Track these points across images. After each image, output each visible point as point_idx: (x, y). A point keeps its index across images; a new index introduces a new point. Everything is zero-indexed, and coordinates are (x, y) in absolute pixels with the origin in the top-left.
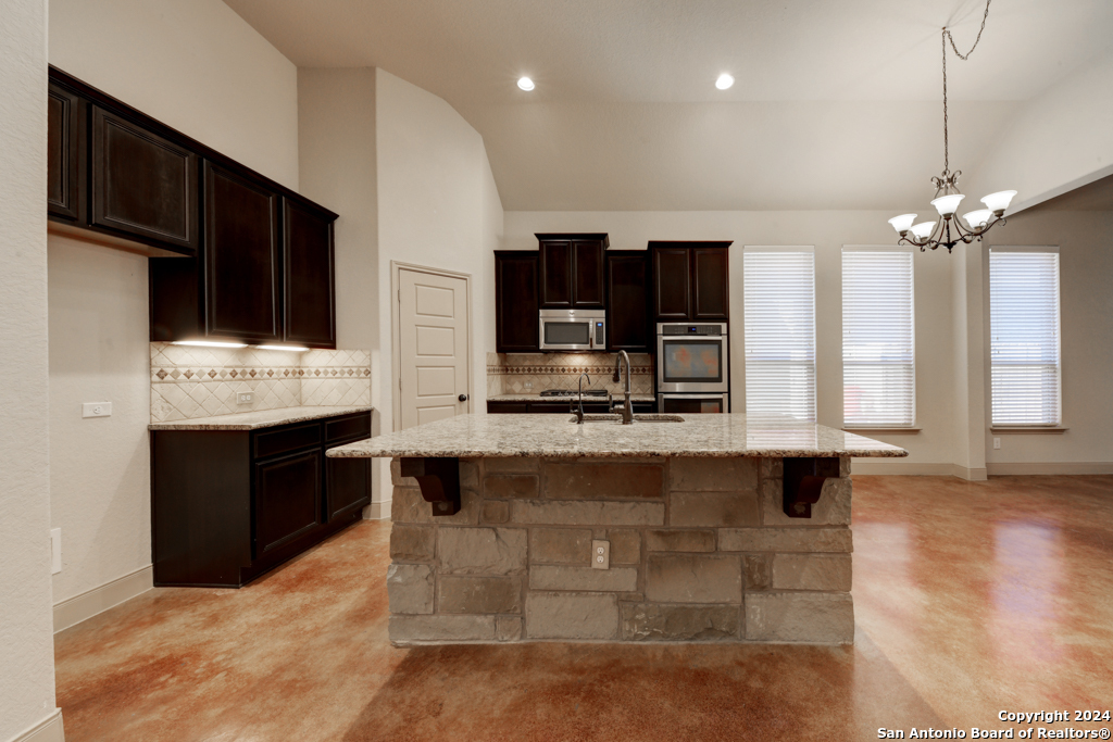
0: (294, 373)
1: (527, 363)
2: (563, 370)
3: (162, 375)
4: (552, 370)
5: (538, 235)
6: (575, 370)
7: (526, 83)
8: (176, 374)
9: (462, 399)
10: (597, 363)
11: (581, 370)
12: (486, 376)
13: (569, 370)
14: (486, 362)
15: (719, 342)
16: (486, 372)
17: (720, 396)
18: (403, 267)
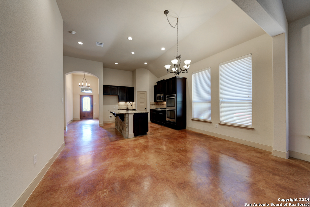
1: (160, 103)
3: (119, 105)
5: (157, 82)
6: (164, 104)
9: (145, 108)
14: (150, 103)
15: (174, 98)
16: (150, 105)
17: (174, 110)
18: (138, 92)
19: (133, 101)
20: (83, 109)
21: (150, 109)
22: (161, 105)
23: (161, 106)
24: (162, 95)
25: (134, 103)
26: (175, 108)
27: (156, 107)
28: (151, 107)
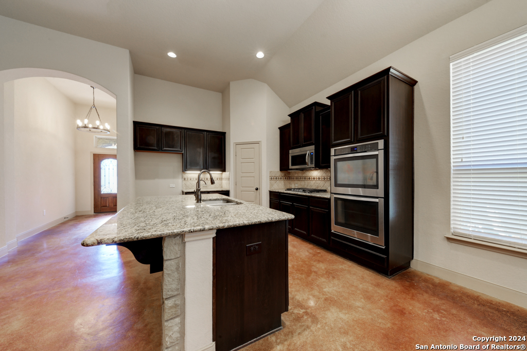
0: (220, 179)
1: (296, 175)
2: (309, 178)
3: (185, 179)
4: (305, 178)
5: (289, 115)
6: (314, 178)
7: (260, 55)
8: (188, 179)
9: (257, 189)
10: (324, 175)
11: (316, 178)
12: (269, 181)
13: (312, 178)
14: (269, 175)
15: (376, 156)
16: (269, 179)
17: (377, 200)
18: (237, 144)
19: (224, 170)
20: (102, 188)
21: (271, 192)
22: (298, 179)
23: (299, 182)
24: (309, 150)
25: (225, 174)
26: (380, 192)
27: (285, 185)
28: (271, 185)
